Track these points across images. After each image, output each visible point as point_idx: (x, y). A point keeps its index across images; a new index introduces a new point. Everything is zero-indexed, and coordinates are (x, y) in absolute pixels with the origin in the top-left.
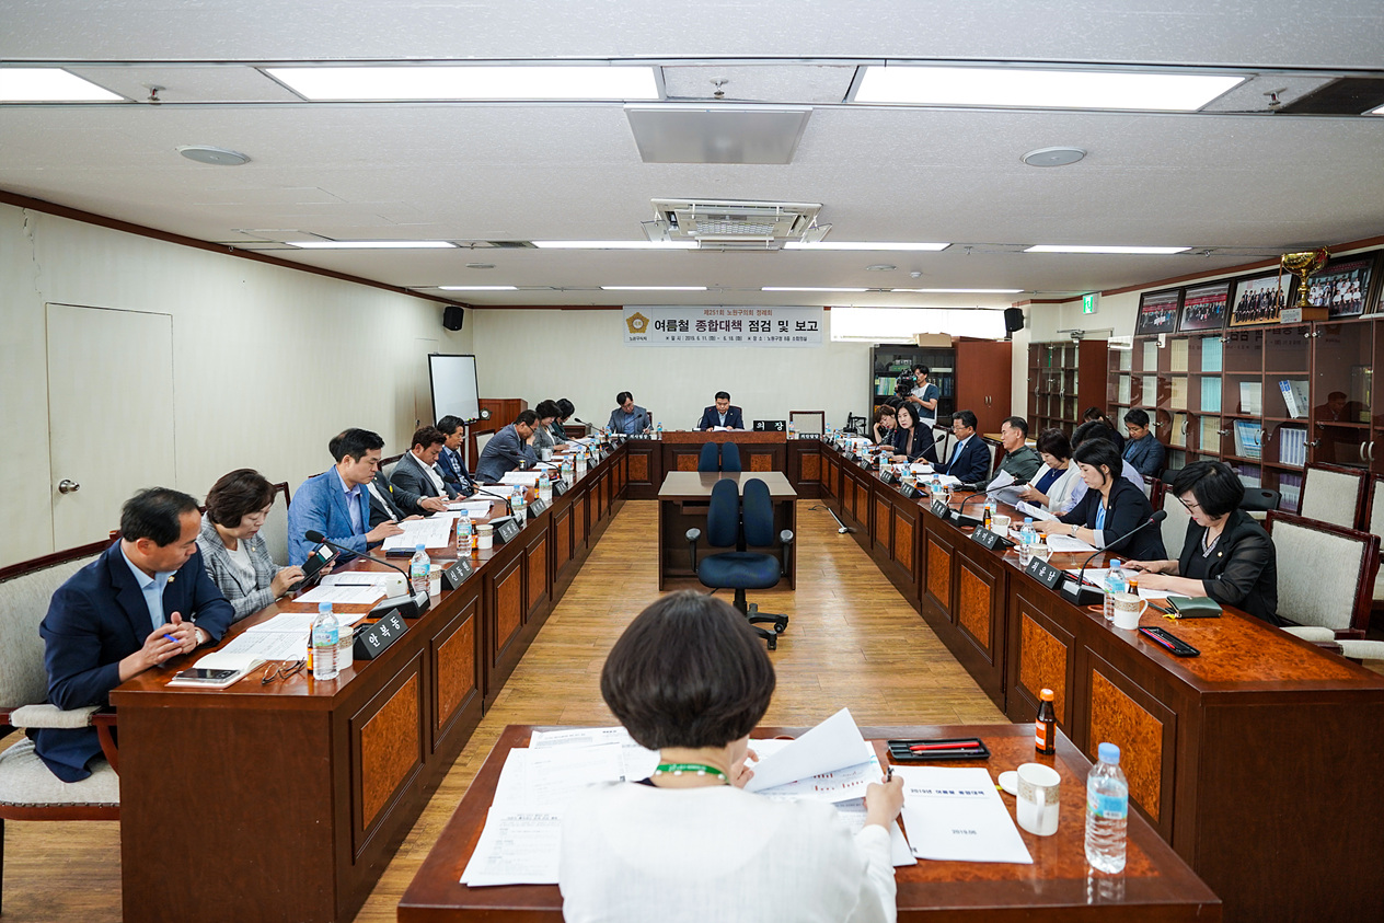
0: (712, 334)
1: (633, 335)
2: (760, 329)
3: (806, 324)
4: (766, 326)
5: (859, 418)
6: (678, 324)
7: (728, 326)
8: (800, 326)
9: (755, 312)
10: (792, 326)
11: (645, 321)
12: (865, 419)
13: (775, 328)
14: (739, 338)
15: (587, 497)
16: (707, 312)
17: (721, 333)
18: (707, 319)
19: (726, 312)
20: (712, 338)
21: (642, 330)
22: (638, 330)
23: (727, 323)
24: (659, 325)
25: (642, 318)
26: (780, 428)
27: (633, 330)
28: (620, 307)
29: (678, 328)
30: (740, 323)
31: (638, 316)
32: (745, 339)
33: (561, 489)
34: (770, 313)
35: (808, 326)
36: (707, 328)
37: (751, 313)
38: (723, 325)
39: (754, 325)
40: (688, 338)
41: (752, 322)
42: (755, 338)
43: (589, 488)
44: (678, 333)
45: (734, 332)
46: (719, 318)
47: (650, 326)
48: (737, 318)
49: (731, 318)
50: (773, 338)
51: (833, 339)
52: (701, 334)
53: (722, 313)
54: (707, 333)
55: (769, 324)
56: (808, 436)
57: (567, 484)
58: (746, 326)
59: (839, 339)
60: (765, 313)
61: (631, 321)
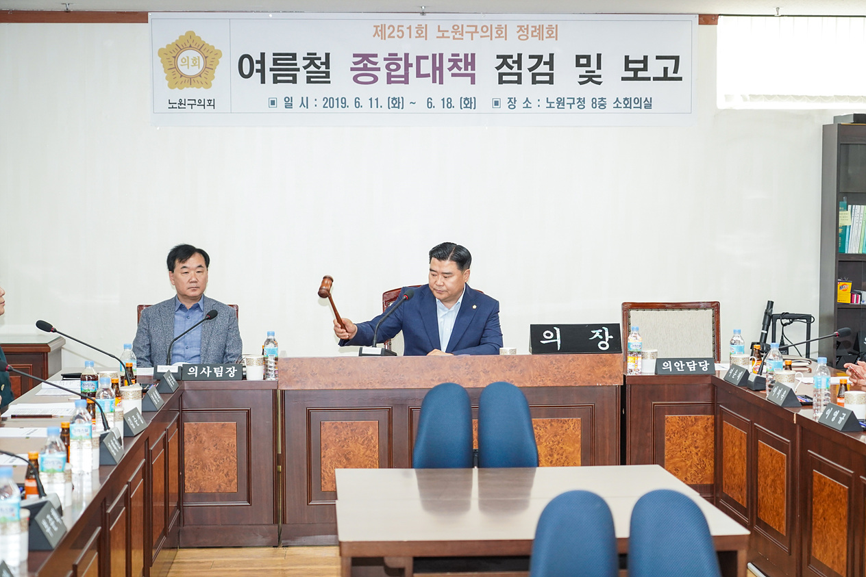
0: (397, 90)
1: (177, 94)
2: (527, 76)
3: (652, 62)
4: (544, 68)
5: (793, 318)
6: (301, 63)
7: (438, 69)
8: (635, 69)
9: (512, 31)
10: (612, 70)
11: (210, 57)
12: (808, 318)
13: (566, 73)
14: (468, 103)
15: (103, 546)
16: (380, 32)
17: (418, 89)
18: (382, 49)
19: (432, 32)
20: (396, 103)
21: (204, 77)
22: (191, 81)
23: (437, 61)
24: (250, 66)
25: (201, 47)
26: (604, 345)
27: (176, 77)
28: (140, 17)
29: (302, 76)
30: (470, 61)
31: (190, 42)
32: (484, 103)
33: (53, 528)
34: (553, 32)
35: (655, 68)
36: (382, 75)
37: (501, 32)
38: (426, 67)
39: (509, 70)
40: (329, 102)
41: (505, 58)
42: (512, 102)
43: (105, 520)
44: (301, 88)
45: (456, 87)
46: (410, 47)
47: (227, 68)
48: (462, 47)
49: (448, 48)
50: (561, 102)
51: (721, 104)
52: (365, 92)
53: (422, 32)
54: (381, 89)
55: (550, 63)
56: (679, 367)
57: (60, 511)
58: (487, 68)
59: (738, 104)
60: (539, 32)
61: (171, 56)
